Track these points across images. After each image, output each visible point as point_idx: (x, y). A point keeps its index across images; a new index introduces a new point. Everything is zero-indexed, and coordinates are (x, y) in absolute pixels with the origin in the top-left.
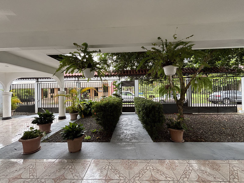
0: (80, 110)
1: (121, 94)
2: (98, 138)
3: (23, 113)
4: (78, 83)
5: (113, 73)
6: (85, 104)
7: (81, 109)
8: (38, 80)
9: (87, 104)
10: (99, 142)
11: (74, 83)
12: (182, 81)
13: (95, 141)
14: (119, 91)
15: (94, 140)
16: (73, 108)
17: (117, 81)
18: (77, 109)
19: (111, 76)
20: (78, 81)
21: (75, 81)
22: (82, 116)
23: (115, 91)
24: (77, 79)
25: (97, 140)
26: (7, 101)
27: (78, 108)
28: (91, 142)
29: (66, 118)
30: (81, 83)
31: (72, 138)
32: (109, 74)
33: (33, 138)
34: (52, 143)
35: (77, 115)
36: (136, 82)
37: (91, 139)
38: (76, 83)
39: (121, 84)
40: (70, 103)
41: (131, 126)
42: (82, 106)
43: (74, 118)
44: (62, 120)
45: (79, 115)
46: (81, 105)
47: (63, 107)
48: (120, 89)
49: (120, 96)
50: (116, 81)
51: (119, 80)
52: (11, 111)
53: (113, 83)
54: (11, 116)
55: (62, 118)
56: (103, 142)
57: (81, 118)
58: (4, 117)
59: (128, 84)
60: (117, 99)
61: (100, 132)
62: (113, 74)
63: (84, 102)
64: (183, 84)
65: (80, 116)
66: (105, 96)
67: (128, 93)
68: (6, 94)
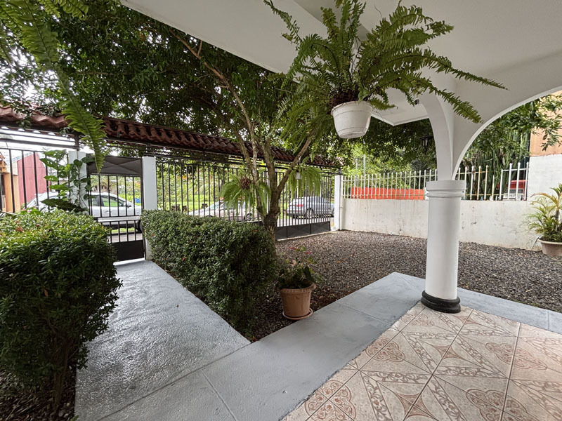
5: (45, 118)
12: (272, 172)
14: (76, 189)
17: (63, 153)
19: (32, 125)
23: (54, 188)
32: (21, 116)
36: (149, 163)
39: (85, 165)
41: (152, 310)
48: (83, 180)
50: (61, 149)
51: (77, 148)
53: (42, 156)
59: (117, 167)
62: (41, 119)
64: (274, 179)
67: (110, 197)
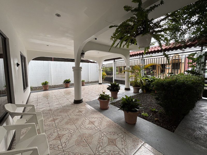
0: (141, 85)
1: (203, 72)
2: (157, 120)
3: (107, 82)
4: (142, 60)
6: (147, 80)
7: (143, 85)
8: (115, 61)
9: (149, 80)
10: (157, 125)
11: (139, 60)
13: (152, 122)
14: (198, 67)
15: (151, 120)
16: (135, 83)
17: (197, 52)
18: (139, 84)
19: (186, 47)
20: (143, 58)
21: (140, 58)
22: (144, 91)
23: (190, 66)
24: (141, 56)
25: (156, 122)
26: (100, 74)
27: (140, 82)
28: (148, 121)
29: (130, 90)
30: (145, 60)
31: (127, 110)
32: (183, 45)
33: (104, 100)
34: (116, 107)
35: (139, 89)
37: (148, 117)
38: (140, 60)
39: (204, 57)
40: (133, 77)
42: (143, 82)
43: (136, 91)
44: (127, 91)
45: (140, 90)
46: (142, 80)
47: (128, 80)
48: (202, 63)
49: (202, 74)
50: (194, 52)
51: (202, 50)
52: (102, 80)
53: (188, 56)
54: (102, 83)
55: (127, 89)
56: (163, 127)
57: (143, 93)
58: (99, 83)
60: (194, 78)
61: (160, 114)
62: (189, 43)
63: (147, 78)
65: (142, 90)
66: (173, 73)
68: (100, 70)
